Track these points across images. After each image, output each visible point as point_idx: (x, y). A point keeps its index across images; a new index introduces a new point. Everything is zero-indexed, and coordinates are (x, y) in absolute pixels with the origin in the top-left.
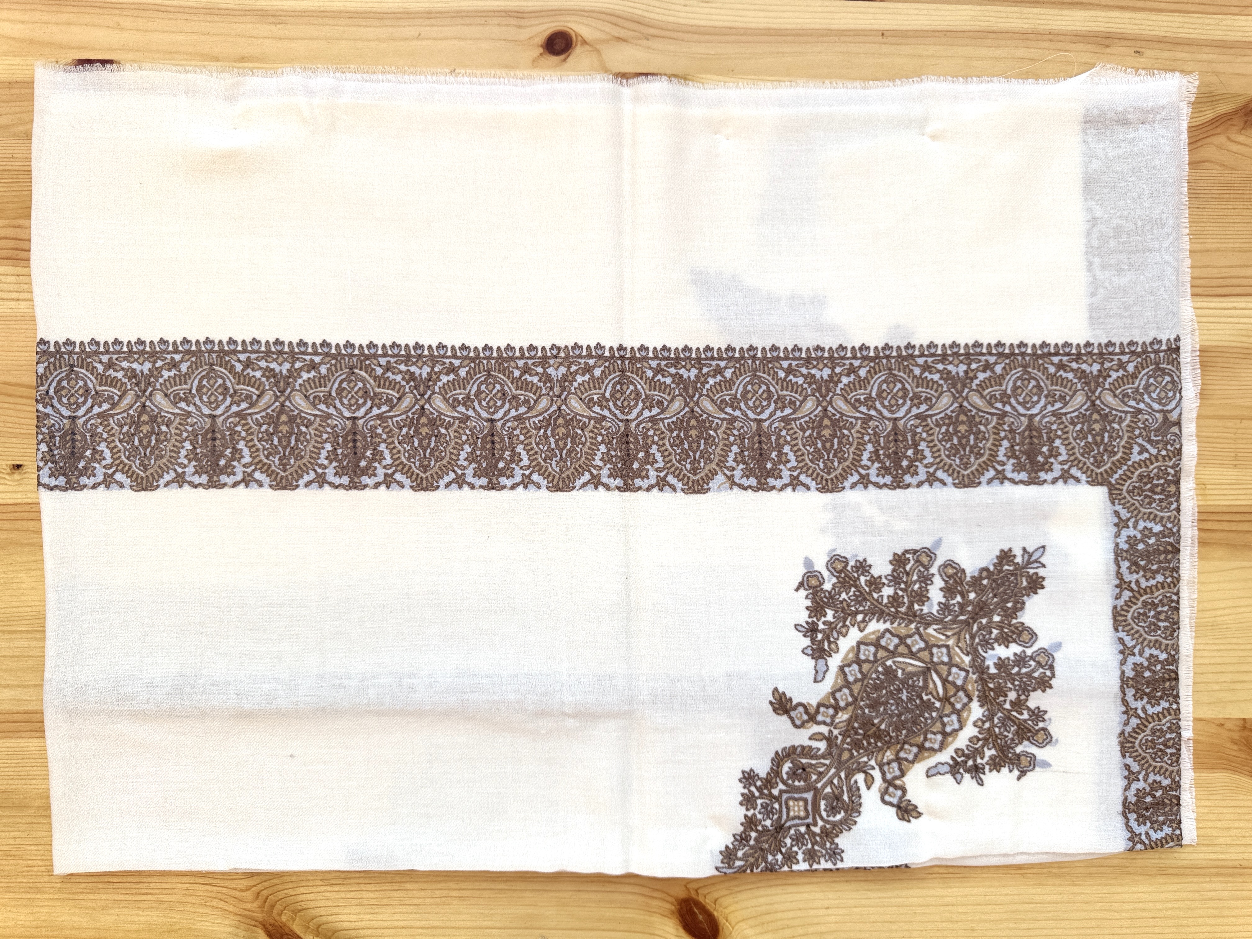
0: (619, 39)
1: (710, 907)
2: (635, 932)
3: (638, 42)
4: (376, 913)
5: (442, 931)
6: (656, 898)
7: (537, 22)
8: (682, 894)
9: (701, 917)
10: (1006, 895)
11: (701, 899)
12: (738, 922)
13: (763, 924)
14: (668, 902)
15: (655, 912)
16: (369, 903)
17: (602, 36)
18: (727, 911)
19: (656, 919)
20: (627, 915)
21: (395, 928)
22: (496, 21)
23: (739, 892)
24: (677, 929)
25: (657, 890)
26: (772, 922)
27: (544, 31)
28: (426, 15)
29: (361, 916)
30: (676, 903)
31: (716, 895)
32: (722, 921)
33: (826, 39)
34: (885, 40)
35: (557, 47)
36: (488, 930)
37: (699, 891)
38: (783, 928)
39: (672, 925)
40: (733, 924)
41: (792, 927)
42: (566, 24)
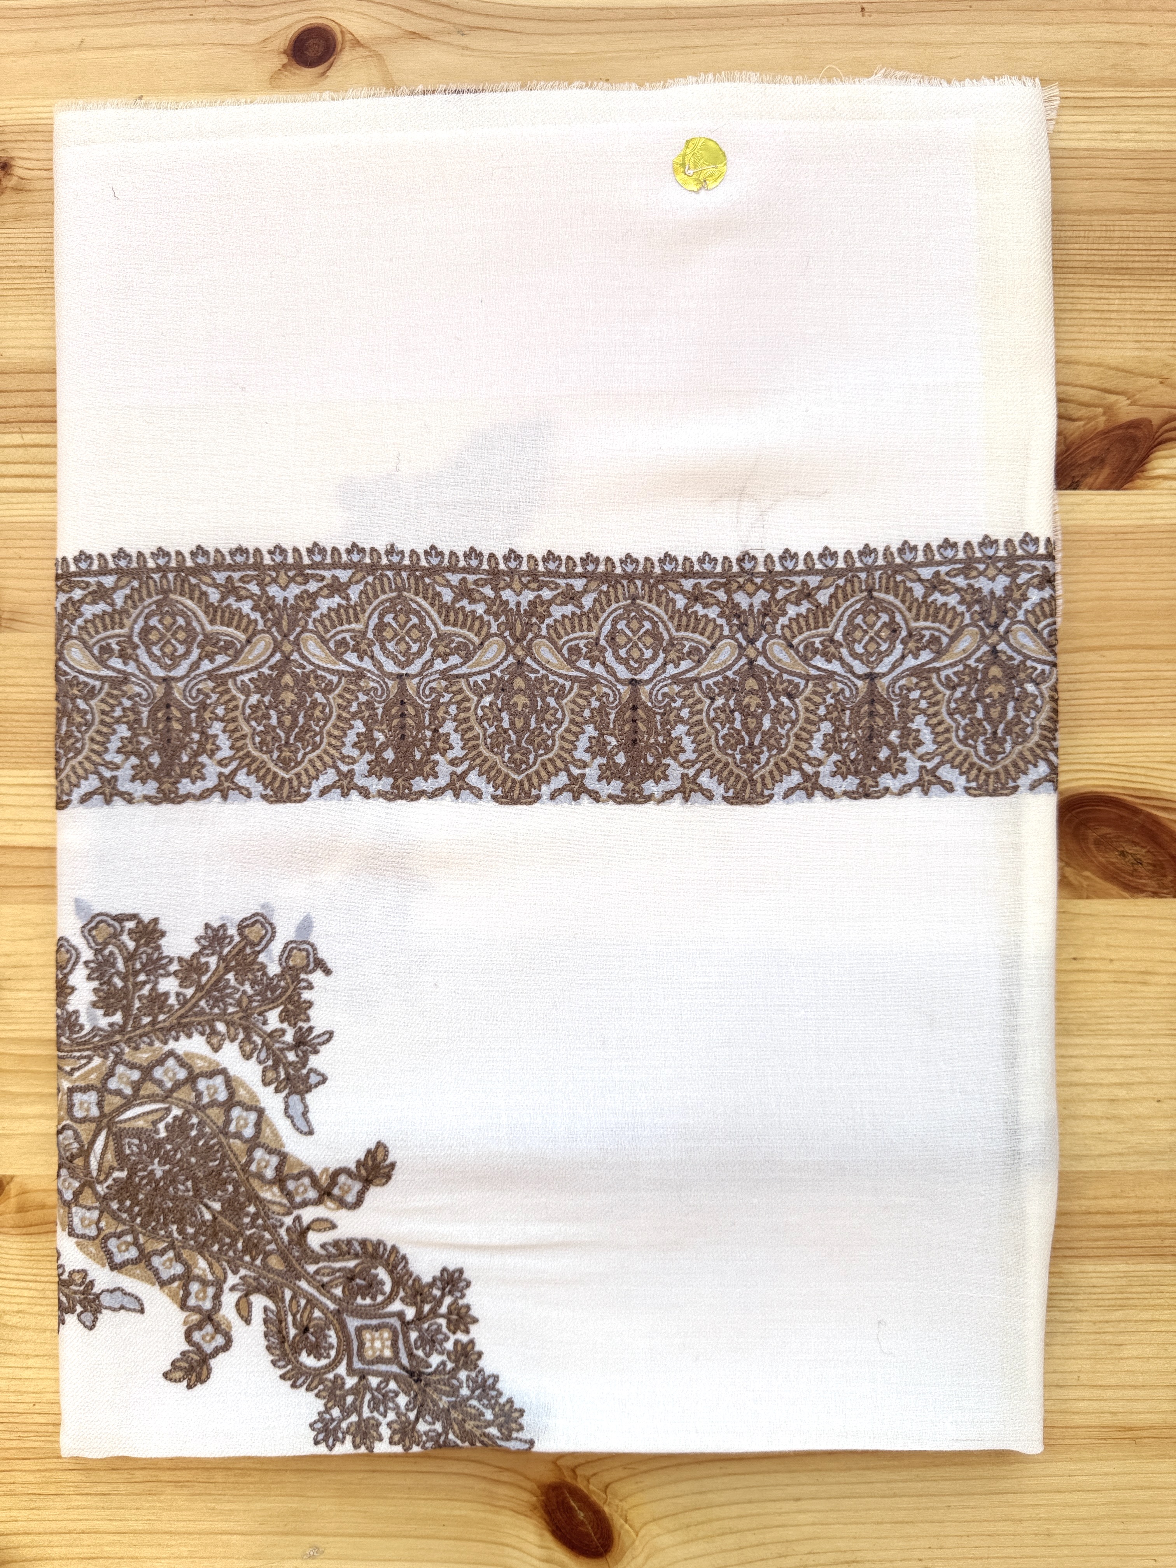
0: (414, 35)
1: (597, 1498)
2: (469, 1540)
3: (447, 39)
4: (38, 1508)
5: (146, 1538)
6: (505, 1483)
7: (276, 13)
8: (548, 1476)
9: (581, 1515)
10: (1107, 1474)
11: (581, 1485)
12: (645, 1524)
13: (688, 1526)
14: (525, 1489)
15: (504, 1507)
16: (25, 1490)
17: (386, 31)
18: (625, 1505)
19: (506, 1519)
20: (457, 1512)
21: (70, 1532)
22: (207, 14)
23: (646, 1472)
24: (541, 1535)
25: (507, 1470)
26: (703, 1523)
27: (289, 27)
28: (91, 9)
29: (14, 1513)
30: (539, 1492)
31: (607, 1477)
32: (617, 1522)
33: (764, 20)
34: (867, 19)
35: (311, 54)
36: (225, 1537)
37: (578, 1472)
38: (723, 1534)
39: (532, 1528)
40: (637, 1525)
41: (738, 1532)
42: (325, 14)
